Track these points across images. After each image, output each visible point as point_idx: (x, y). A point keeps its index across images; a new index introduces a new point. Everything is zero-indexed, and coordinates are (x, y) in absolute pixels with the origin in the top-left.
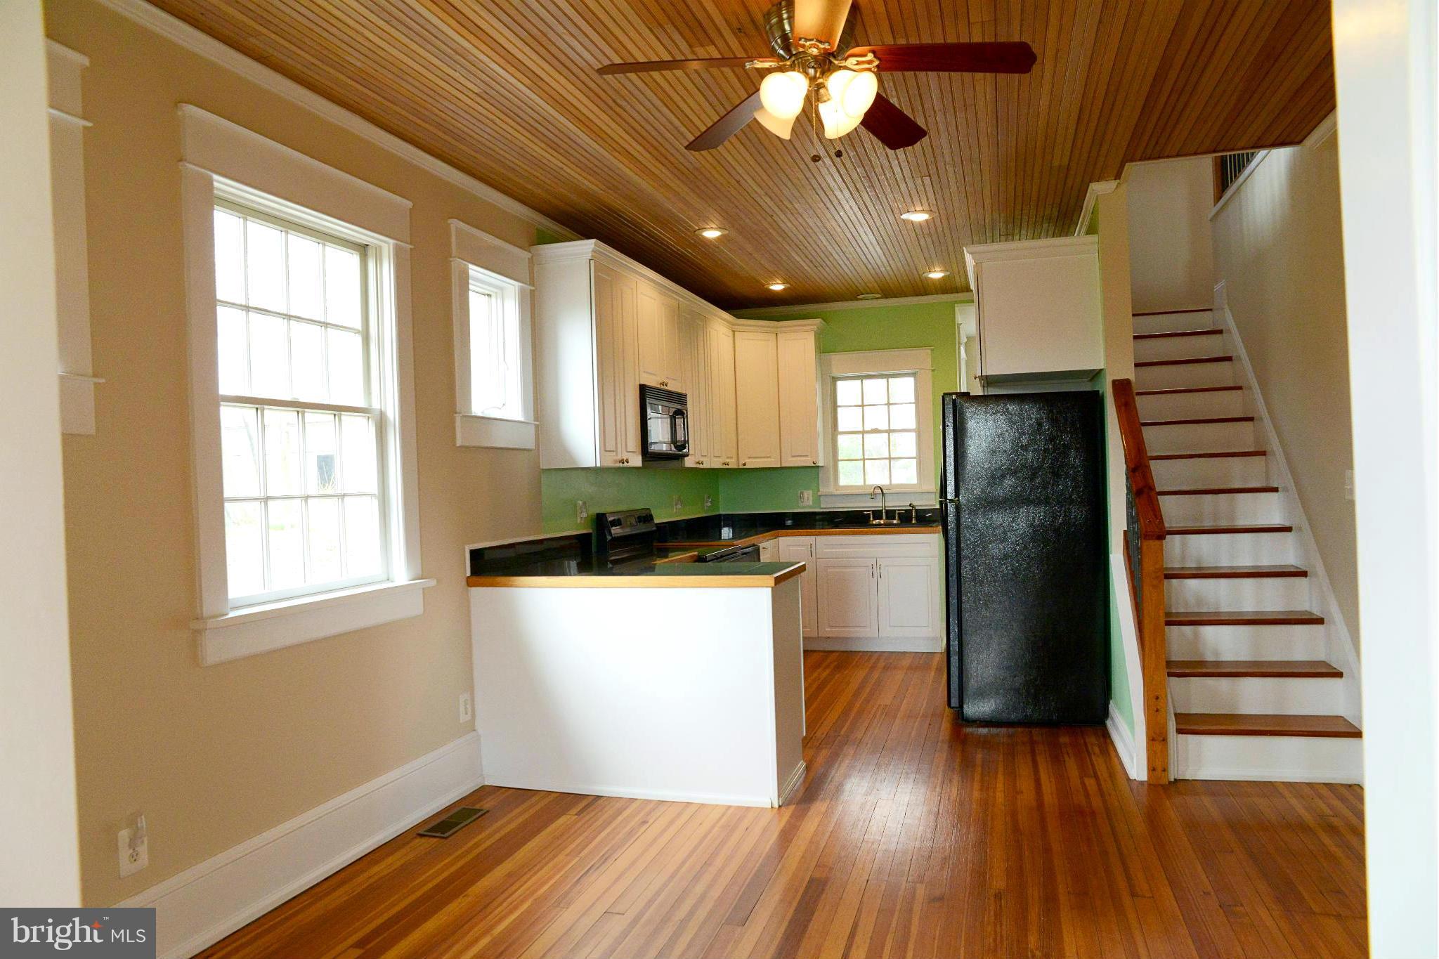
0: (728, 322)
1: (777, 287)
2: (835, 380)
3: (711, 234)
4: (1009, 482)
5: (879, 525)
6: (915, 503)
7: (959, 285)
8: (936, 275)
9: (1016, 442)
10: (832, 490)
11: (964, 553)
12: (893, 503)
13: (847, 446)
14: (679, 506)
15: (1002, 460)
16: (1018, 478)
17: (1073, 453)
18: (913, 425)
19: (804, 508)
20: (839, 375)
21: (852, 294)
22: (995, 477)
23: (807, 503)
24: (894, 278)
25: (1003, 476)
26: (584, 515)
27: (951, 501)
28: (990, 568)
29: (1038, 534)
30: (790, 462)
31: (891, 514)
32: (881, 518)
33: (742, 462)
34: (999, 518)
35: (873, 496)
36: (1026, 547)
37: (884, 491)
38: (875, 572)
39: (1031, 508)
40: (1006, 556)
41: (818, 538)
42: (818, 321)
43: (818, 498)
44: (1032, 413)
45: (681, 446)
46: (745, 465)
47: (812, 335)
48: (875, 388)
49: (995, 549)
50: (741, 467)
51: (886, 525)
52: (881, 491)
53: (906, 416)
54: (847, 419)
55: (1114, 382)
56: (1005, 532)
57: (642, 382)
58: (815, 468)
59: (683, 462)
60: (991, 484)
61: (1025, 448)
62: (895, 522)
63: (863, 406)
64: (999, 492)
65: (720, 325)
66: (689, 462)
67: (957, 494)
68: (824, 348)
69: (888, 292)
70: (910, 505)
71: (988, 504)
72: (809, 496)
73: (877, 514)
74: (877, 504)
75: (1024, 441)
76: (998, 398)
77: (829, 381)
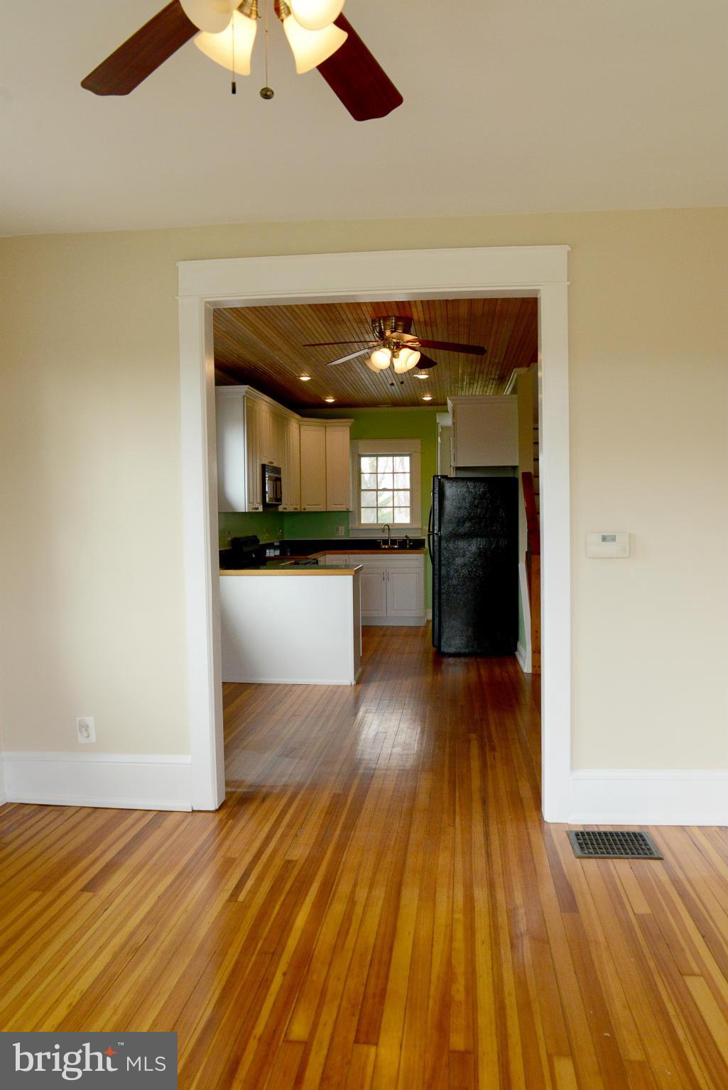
0: (297, 419)
1: (330, 400)
2: (360, 456)
3: (305, 379)
4: (468, 524)
5: (385, 549)
6: (409, 535)
7: (439, 401)
8: (427, 398)
9: (472, 503)
10: (357, 526)
11: (443, 562)
12: (394, 535)
13: (367, 498)
14: (267, 535)
15: (463, 513)
16: (472, 523)
17: (501, 511)
18: (408, 486)
19: (338, 537)
20: (362, 453)
21: (375, 404)
22: (460, 522)
23: (341, 535)
24: (400, 395)
25: (464, 522)
26: (230, 539)
27: (436, 534)
28: (457, 571)
29: (481, 554)
30: (332, 508)
31: (394, 542)
32: (387, 544)
33: (303, 508)
34: (461, 544)
35: (383, 530)
36: (475, 560)
37: (390, 527)
38: (385, 578)
39: (479, 539)
40: (465, 565)
41: (351, 556)
42: (353, 420)
43: (348, 531)
44: (481, 489)
45: (279, 500)
46: (304, 509)
47: (348, 429)
48: (385, 463)
49: (459, 561)
50: (303, 510)
51: (389, 549)
52: (388, 528)
53: (404, 481)
54: (367, 482)
55: (523, 474)
56: (465, 552)
57: (264, 463)
58: (348, 512)
59: (277, 509)
60: (458, 526)
61: (476, 507)
62: (396, 546)
63: (377, 473)
64: (462, 530)
65: (294, 421)
66: (281, 509)
67: (440, 530)
68: (354, 437)
69: (396, 403)
70: (406, 536)
71: (455, 536)
72: (342, 529)
73: (385, 542)
74: (385, 536)
75: (476, 502)
76: (463, 479)
77: (357, 457)
